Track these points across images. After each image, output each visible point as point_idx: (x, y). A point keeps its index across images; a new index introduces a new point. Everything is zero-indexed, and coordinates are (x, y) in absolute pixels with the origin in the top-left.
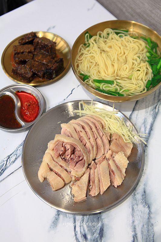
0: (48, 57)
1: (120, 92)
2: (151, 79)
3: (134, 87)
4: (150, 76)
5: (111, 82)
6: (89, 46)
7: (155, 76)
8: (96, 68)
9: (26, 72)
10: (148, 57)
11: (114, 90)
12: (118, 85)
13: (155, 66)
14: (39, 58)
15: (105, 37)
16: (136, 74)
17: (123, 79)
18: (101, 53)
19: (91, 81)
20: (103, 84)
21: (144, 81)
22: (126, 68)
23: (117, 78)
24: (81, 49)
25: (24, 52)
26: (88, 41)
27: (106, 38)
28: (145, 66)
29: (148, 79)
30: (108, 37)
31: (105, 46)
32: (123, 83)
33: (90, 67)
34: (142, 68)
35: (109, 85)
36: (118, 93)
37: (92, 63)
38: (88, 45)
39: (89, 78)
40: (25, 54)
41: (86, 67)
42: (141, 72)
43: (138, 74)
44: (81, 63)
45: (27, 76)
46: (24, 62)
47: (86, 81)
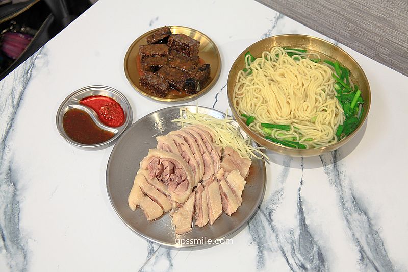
0: (189, 62)
1: (300, 142)
2: (342, 124)
3: (320, 135)
4: (341, 119)
5: (286, 128)
6: (251, 73)
7: (347, 118)
8: (264, 106)
10: (337, 91)
11: (291, 140)
12: (296, 132)
13: (347, 105)
15: (273, 60)
16: (321, 116)
17: (303, 122)
18: (270, 84)
19: (257, 125)
20: (276, 129)
21: (333, 126)
22: (307, 107)
23: (295, 121)
24: (240, 77)
25: (155, 54)
26: (249, 65)
27: (274, 61)
28: (333, 103)
29: (339, 123)
30: (277, 60)
31: (274, 73)
32: (303, 129)
33: (255, 105)
34: (329, 106)
35: (284, 131)
36: (298, 144)
37: (256, 98)
38: (250, 70)
39: (254, 121)
40: (156, 58)
41: (249, 105)
42: (328, 112)
43: (325, 116)
44: (242, 98)
46: (155, 69)
47: (250, 125)
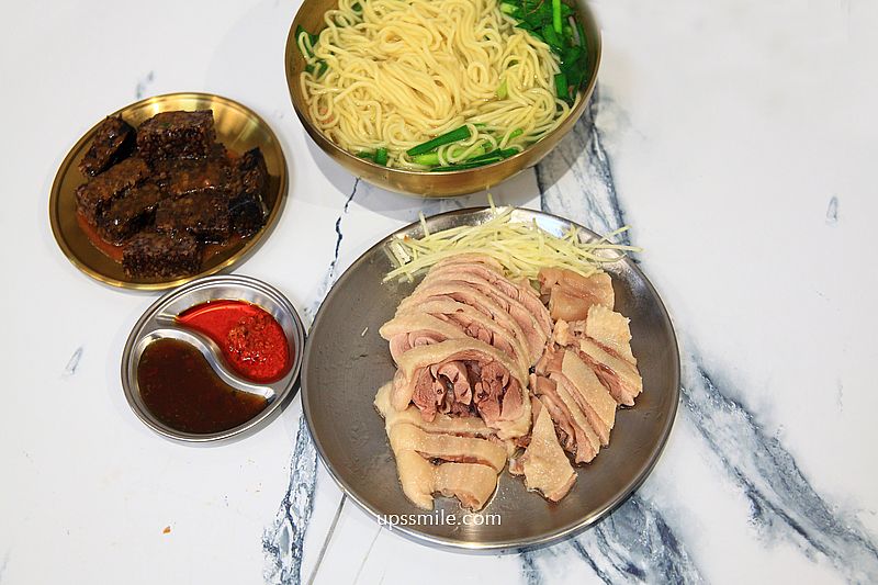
0: (210, 167)
1: (501, 147)
2: (558, 71)
3: (532, 113)
4: (552, 64)
5: (460, 134)
6: (324, 67)
7: (563, 56)
8: (391, 116)
9: (171, 243)
10: (514, 15)
11: (481, 152)
12: (480, 132)
13: (548, 31)
14: (185, 183)
15: (353, 22)
16: (513, 76)
17: (482, 108)
18: (380, 67)
19: (402, 160)
20: (442, 148)
21: (543, 83)
22: (479, 70)
23: (468, 113)
24: (308, 88)
25: (123, 190)
26: (312, 55)
27: (357, 23)
28: (522, 41)
29: (552, 73)
30: (361, 17)
31: (373, 43)
32: (492, 120)
33: (374, 124)
34: (516, 52)
35: (462, 143)
36: (499, 152)
37: (366, 109)
38: (319, 65)
39: (389, 154)
40: (130, 196)
41: (361, 129)
42: (523, 63)
43: (520, 73)
44: (338, 125)
45: (186, 253)
46: (144, 221)
47: (389, 165)
